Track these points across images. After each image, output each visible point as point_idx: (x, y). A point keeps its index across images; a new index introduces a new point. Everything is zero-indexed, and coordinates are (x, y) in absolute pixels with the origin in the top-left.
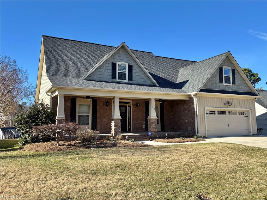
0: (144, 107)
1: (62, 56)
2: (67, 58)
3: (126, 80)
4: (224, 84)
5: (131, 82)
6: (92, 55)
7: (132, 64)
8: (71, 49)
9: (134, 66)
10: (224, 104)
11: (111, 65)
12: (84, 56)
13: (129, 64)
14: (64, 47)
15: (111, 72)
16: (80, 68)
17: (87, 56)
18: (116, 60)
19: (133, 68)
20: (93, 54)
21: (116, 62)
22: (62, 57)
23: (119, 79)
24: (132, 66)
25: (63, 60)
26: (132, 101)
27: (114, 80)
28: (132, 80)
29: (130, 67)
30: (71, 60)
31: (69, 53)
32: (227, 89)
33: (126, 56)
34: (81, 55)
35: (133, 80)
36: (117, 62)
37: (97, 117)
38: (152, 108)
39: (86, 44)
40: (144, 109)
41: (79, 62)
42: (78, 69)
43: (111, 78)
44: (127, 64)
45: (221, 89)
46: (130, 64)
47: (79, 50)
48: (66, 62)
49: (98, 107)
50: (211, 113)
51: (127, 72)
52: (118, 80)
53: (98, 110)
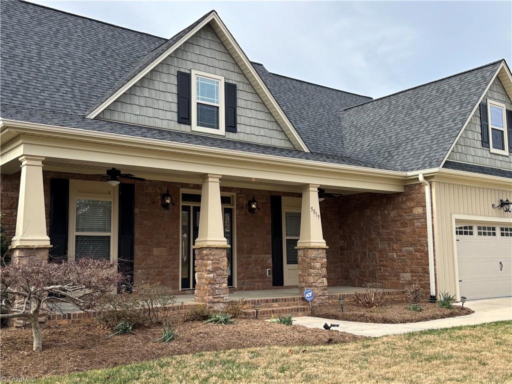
0: (269, 212)
1: (11, 45)
2: (29, 52)
3: (218, 128)
4: (493, 150)
5: (231, 136)
6: (104, 53)
7: (234, 83)
8: (37, 30)
9: (240, 86)
10: (493, 206)
11: (174, 80)
12: (79, 53)
13: (227, 81)
14: (15, 20)
15: (176, 100)
16: (74, 85)
17: (89, 53)
18: (190, 65)
19: (240, 95)
20: (107, 49)
21: (190, 70)
22: (11, 48)
23: (198, 125)
24: (235, 86)
25: (15, 56)
26: (235, 194)
27: (184, 128)
28: (235, 131)
29: (231, 90)
30: (40, 59)
31: (31, 38)
32: (498, 165)
33: (218, 56)
34: (72, 49)
35: (238, 130)
36: (193, 73)
37: (136, 241)
38: (312, 213)
39: (80, 21)
40: (268, 221)
41: (69, 69)
42: (69, 87)
43: (176, 120)
44: (223, 79)
45: (487, 163)
46: (230, 82)
47: (60, 35)
48: (26, 64)
49: (136, 211)
50: (463, 230)
51: (221, 102)
52: (195, 127)
53: (137, 220)
